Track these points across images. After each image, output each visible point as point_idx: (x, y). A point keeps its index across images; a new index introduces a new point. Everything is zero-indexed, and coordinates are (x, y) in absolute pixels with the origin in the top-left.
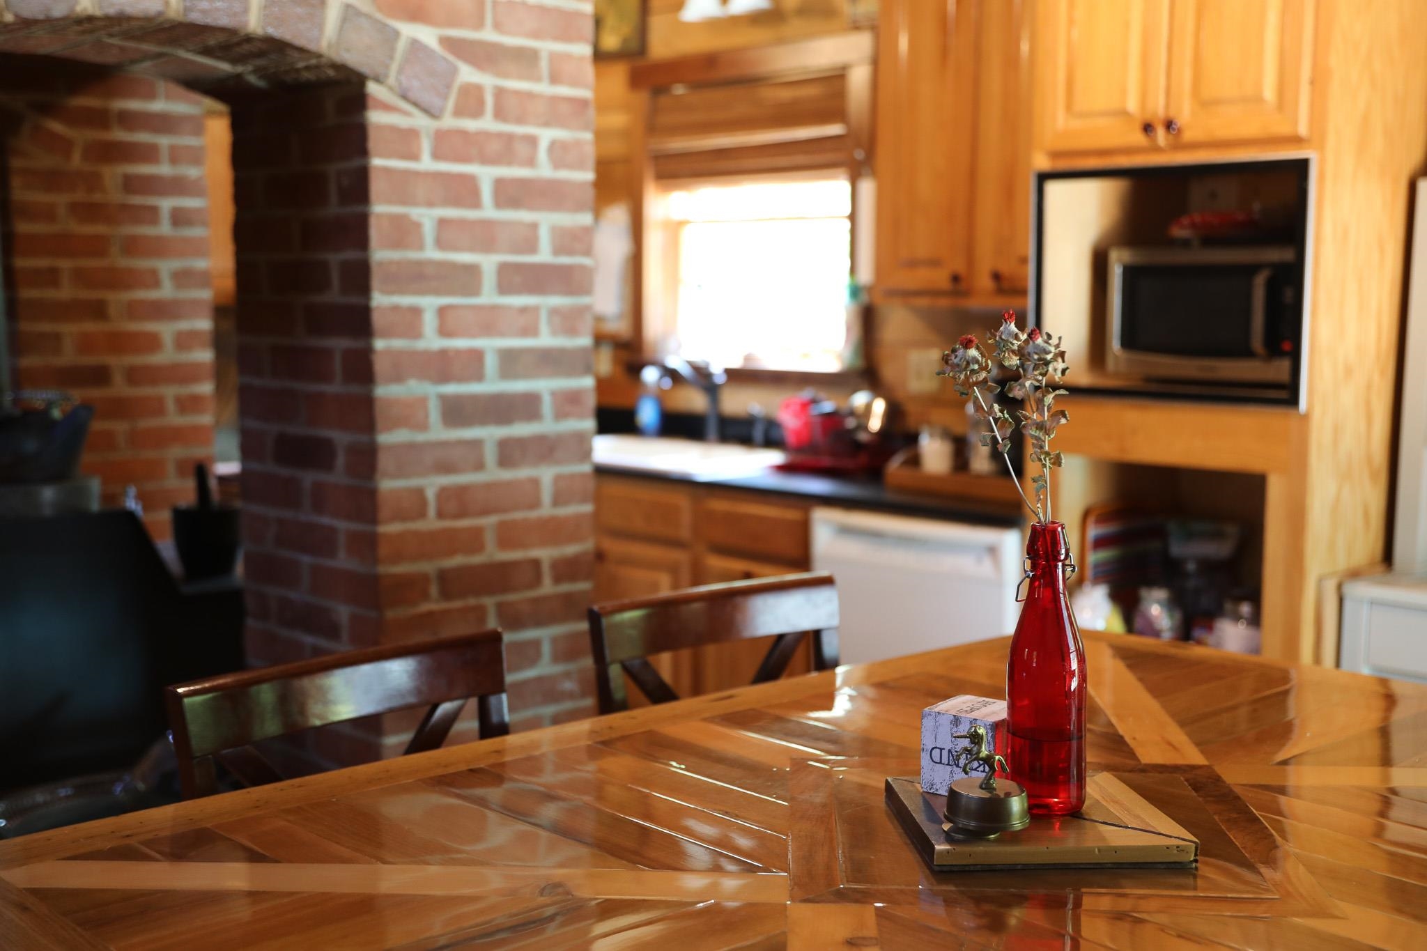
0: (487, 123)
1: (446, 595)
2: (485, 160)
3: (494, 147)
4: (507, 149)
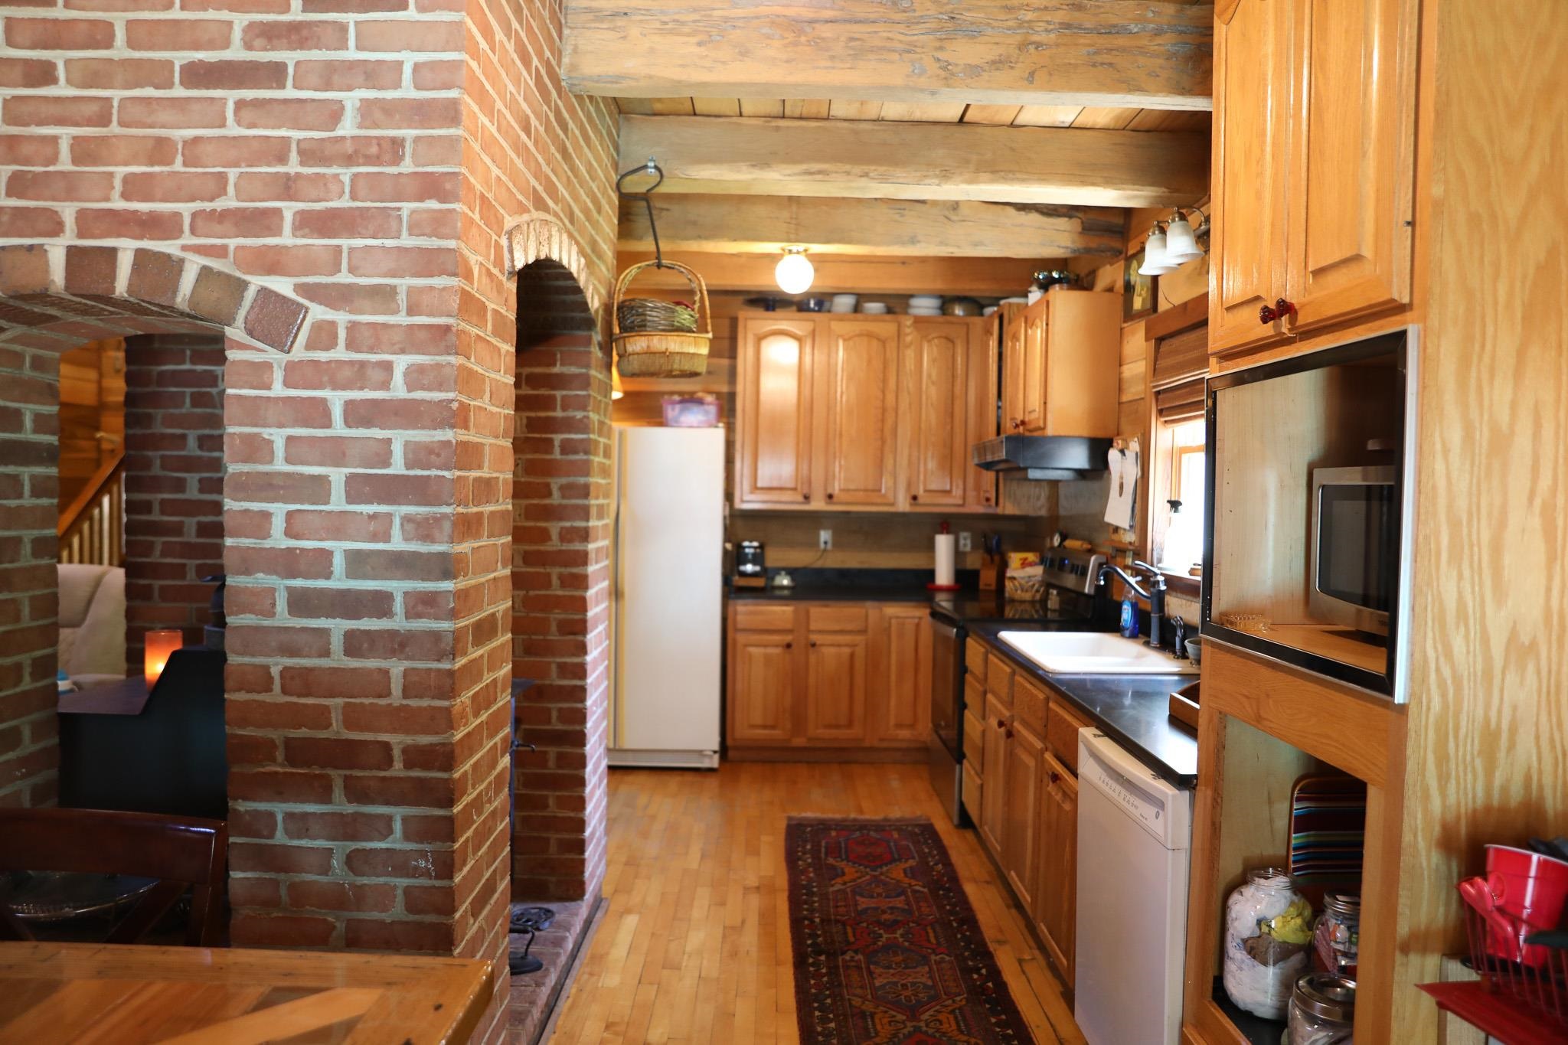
0: (340, 353)
1: (291, 760)
2: (336, 386)
3: (347, 373)
4: (359, 375)
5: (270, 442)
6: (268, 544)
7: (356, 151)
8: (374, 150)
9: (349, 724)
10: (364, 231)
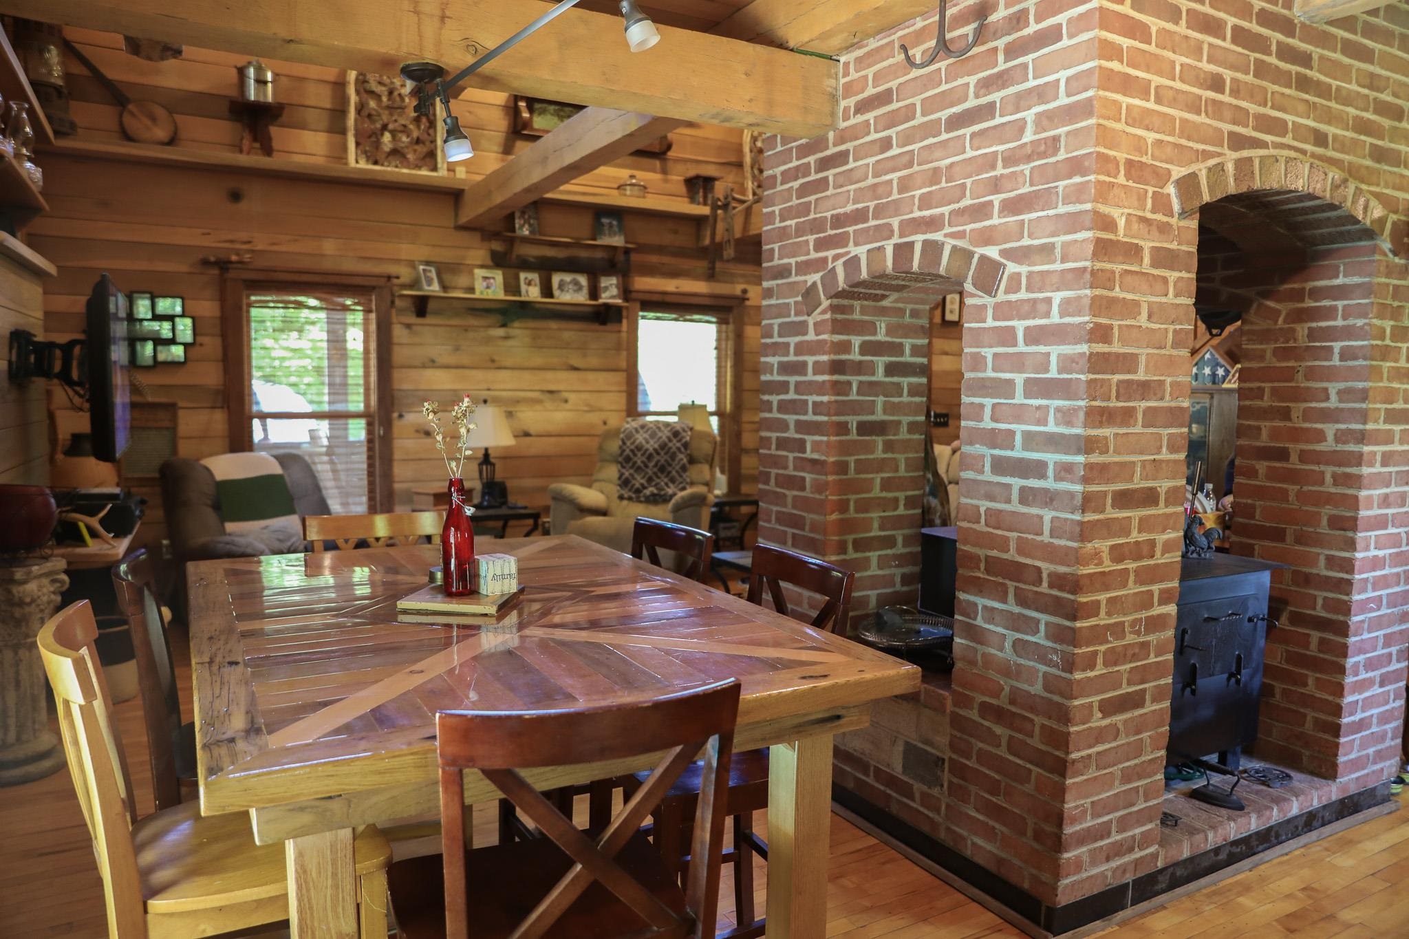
0: (1023, 295)
1: (988, 570)
2: (1020, 317)
3: (1026, 307)
4: (1032, 308)
5: (985, 358)
6: (982, 425)
7: (1033, 152)
8: (1043, 148)
9: (1020, 551)
10: (1036, 207)
